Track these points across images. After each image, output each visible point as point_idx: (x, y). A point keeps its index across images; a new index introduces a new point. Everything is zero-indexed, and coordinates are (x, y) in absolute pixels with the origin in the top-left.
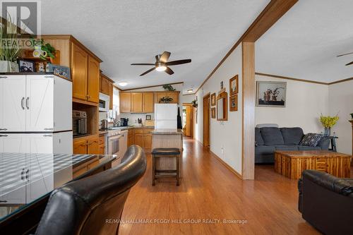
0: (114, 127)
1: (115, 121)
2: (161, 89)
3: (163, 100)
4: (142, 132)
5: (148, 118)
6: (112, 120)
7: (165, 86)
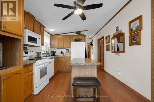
0: (46, 56)
1: (47, 53)
2: (75, 34)
3: (76, 40)
4: (63, 59)
5: (67, 51)
6: (45, 52)
7: (77, 33)
